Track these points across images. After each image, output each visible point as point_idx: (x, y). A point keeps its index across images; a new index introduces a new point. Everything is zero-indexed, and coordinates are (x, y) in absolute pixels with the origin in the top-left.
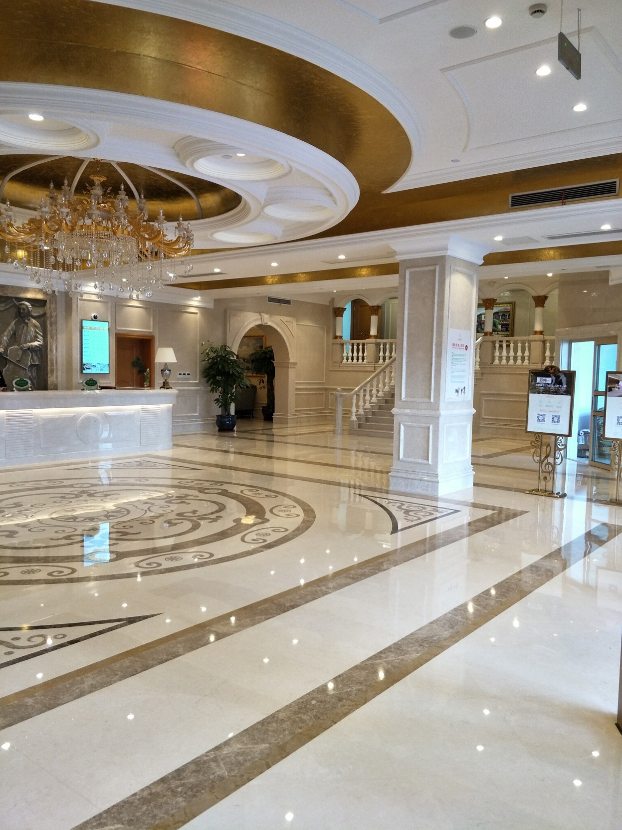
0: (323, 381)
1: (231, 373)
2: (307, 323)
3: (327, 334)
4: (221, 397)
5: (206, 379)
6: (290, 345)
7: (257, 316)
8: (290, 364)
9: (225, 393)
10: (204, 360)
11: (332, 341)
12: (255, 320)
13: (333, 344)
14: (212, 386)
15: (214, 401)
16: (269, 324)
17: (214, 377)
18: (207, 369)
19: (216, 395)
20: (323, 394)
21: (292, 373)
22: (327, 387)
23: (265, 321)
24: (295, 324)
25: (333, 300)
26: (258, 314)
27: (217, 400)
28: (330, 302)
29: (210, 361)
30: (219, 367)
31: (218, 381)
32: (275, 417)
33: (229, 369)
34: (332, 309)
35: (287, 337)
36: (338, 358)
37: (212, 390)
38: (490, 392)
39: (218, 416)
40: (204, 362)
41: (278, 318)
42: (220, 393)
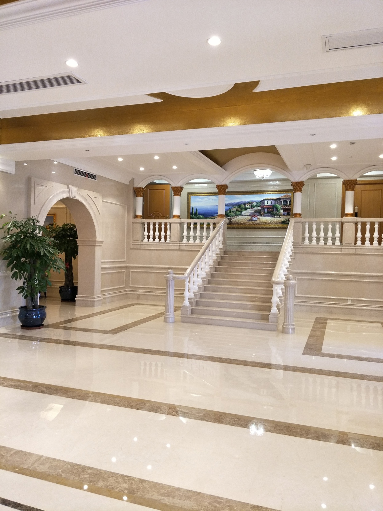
0: (124, 259)
1: (42, 253)
2: (110, 200)
3: (127, 212)
4: (26, 284)
5: (7, 262)
6: (97, 222)
7: (63, 188)
8: (96, 242)
9: (30, 279)
10: (5, 238)
11: (132, 220)
12: (62, 192)
13: (133, 223)
14: (15, 270)
15: (17, 289)
16: (78, 198)
17: (18, 258)
18: (7, 249)
19: (20, 283)
20: (124, 272)
21: (98, 251)
22: (127, 265)
23: (73, 195)
24: (101, 200)
25: (133, 180)
26: (65, 186)
27: (21, 289)
28: (130, 182)
29: (13, 239)
30: (25, 246)
31: (23, 264)
32: (78, 300)
33: (39, 249)
34: (132, 189)
35: (94, 213)
36: (139, 236)
37: (15, 276)
38: (304, 271)
39: (22, 308)
40: (4, 241)
41: (85, 192)
42: (25, 279)
